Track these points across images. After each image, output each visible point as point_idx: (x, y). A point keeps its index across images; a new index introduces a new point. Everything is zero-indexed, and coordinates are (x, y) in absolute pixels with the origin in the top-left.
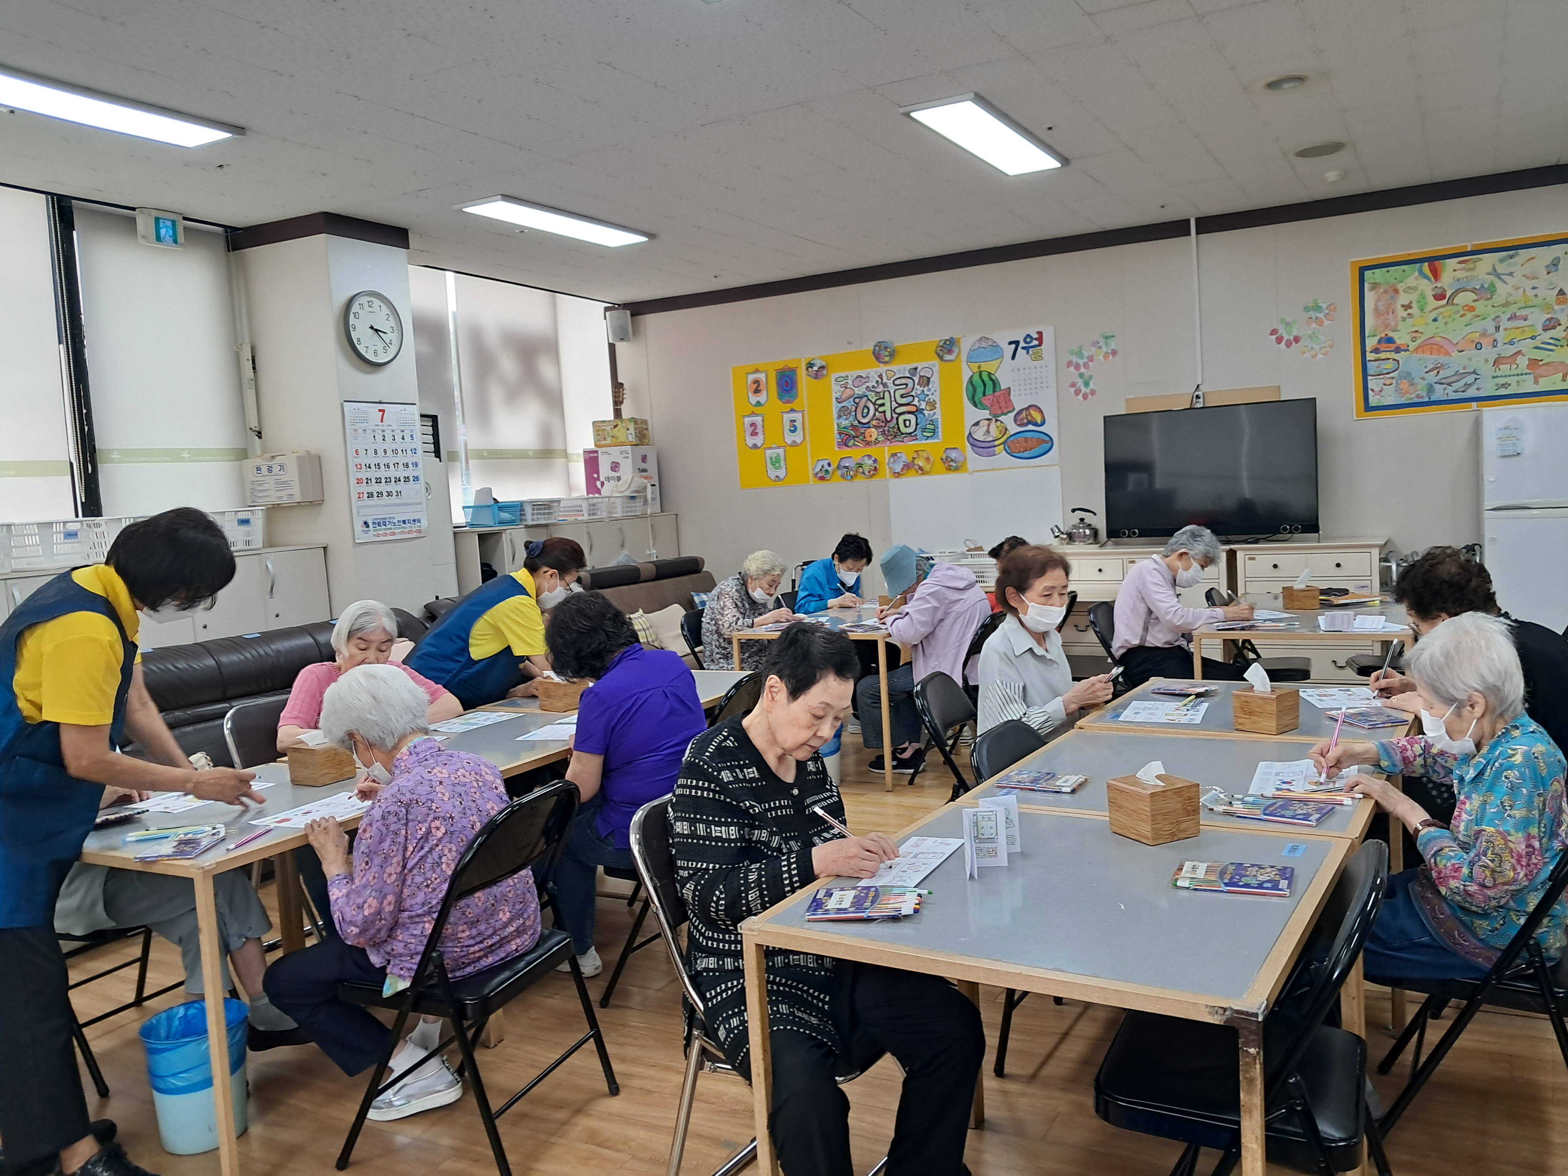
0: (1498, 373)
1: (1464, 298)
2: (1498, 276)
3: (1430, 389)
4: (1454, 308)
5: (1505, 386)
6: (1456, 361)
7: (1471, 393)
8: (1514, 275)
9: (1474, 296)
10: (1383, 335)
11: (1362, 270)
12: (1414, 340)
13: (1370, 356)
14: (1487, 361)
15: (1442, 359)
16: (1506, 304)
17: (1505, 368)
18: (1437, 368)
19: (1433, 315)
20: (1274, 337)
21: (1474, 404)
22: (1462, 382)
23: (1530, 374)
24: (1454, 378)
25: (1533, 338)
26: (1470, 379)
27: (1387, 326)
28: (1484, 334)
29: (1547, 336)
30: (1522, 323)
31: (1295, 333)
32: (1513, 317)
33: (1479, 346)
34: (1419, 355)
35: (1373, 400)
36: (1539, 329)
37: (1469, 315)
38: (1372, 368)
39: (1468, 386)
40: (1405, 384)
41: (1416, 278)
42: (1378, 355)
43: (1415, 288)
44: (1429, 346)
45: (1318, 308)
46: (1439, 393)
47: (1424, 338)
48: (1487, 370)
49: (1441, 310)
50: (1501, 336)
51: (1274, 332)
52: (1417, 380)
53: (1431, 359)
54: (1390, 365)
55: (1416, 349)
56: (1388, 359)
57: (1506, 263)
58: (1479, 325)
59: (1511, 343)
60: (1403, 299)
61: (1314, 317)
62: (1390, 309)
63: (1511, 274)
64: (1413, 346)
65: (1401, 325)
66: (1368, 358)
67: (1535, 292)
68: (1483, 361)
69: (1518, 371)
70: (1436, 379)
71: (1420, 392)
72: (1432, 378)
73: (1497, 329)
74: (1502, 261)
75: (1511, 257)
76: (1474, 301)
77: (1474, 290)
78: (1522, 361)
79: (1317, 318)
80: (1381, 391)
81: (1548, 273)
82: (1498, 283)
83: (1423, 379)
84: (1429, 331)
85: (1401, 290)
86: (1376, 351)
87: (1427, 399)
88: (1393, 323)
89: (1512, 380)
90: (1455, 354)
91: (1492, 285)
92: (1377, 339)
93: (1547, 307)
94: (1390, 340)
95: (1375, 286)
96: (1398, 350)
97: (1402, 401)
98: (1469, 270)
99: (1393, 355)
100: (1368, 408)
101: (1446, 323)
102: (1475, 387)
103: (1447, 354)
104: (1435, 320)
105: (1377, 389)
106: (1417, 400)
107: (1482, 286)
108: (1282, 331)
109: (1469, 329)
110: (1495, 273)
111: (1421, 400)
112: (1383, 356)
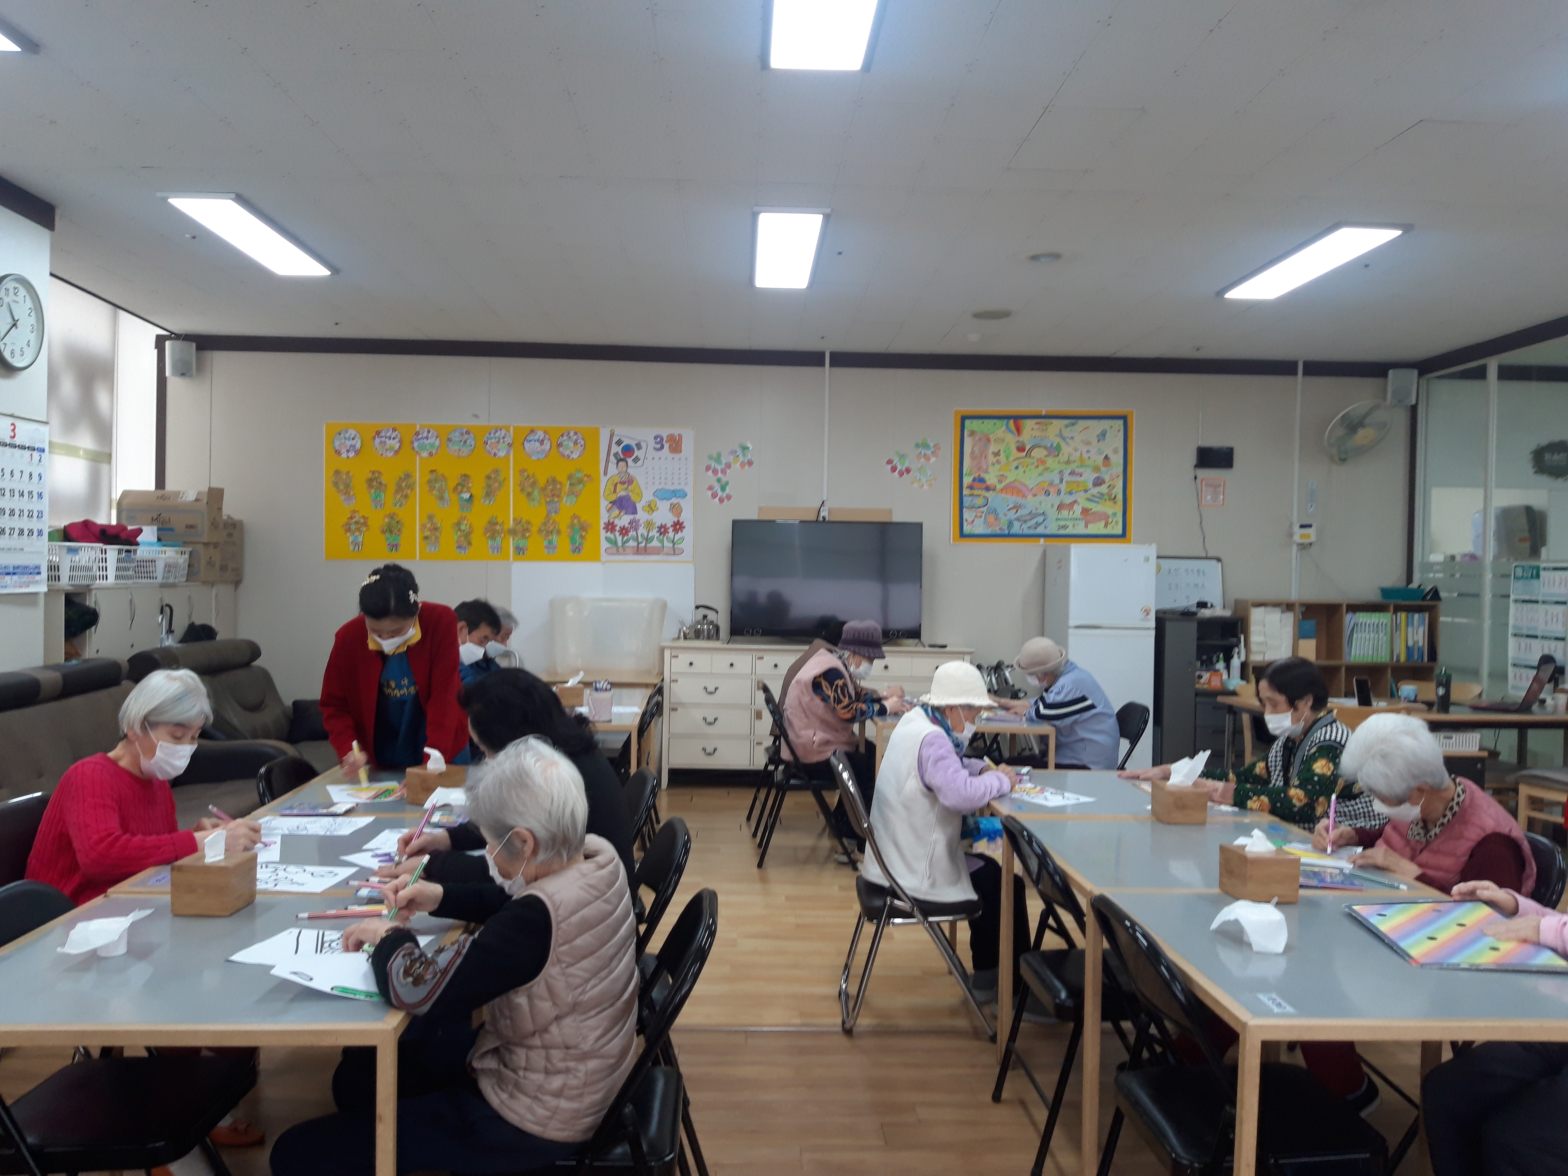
0: (1060, 516)
1: (1038, 453)
2: (1064, 439)
3: (1010, 524)
4: (1029, 461)
5: (1065, 527)
6: (1031, 503)
7: (1040, 530)
8: (1075, 439)
9: (1045, 452)
10: (977, 475)
11: (964, 419)
12: (1000, 482)
13: (966, 492)
14: (1052, 506)
15: (1020, 500)
16: (1068, 462)
17: (1065, 513)
18: (1017, 508)
19: (1015, 464)
20: (890, 466)
21: (1042, 540)
22: (1034, 522)
23: (1082, 519)
24: (1028, 518)
25: (1086, 491)
26: (1040, 519)
27: (980, 469)
28: (1051, 484)
29: (1095, 491)
30: (1078, 479)
31: (907, 465)
32: (1072, 473)
33: (1047, 493)
34: (1003, 495)
35: (967, 529)
36: (1090, 485)
37: (1041, 468)
38: (967, 501)
39: (1038, 525)
40: (991, 518)
41: (1004, 431)
42: (972, 491)
43: (1003, 440)
44: (1011, 489)
45: (925, 446)
46: (1016, 529)
47: (1008, 481)
48: (1052, 513)
49: (1022, 460)
50: (1063, 487)
51: (889, 462)
52: (1001, 515)
53: (1012, 499)
54: (979, 501)
55: (1002, 490)
56: (979, 496)
57: (1069, 429)
58: (1047, 476)
59: (1070, 493)
60: (993, 448)
61: (923, 453)
62: (983, 454)
63: (1072, 438)
64: (999, 487)
65: (991, 469)
66: (964, 494)
67: (1089, 455)
68: (1049, 505)
69: (1075, 516)
70: (1016, 516)
71: (1001, 526)
72: (1012, 515)
73: (1061, 481)
74: (1067, 426)
75: (1073, 424)
76: (1046, 456)
77: (1045, 448)
78: (1078, 509)
79: (925, 455)
80: (973, 521)
81: (1098, 441)
82: (1063, 444)
83: (1006, 515)
84: (1011, 477)
85: (992, 440)
86: (971, 487)
87: (1007, 532)
88: (985, 467)
89: (1070, 524)
90: (1030, 497)
91: (1058, 445)
92: (971, 478)
93: (1096, 469)
94: (982, 480)
95: (972, 433)
96: (988, 489)
97: (989, 531)
98: (1043, 431)
99: (984, 493)
100: (962, 535)
101: (1024, 472)
102: (1042, 527)
103: (1024, 496)
104: (1017, 468)
105: (970, 520)
106: (998, 532)
107: (1051, 445)
108: (896, 461)
109: (1040, 479)
110: (1061, 435)
111: (1002, 532)
112: (976, 492)
